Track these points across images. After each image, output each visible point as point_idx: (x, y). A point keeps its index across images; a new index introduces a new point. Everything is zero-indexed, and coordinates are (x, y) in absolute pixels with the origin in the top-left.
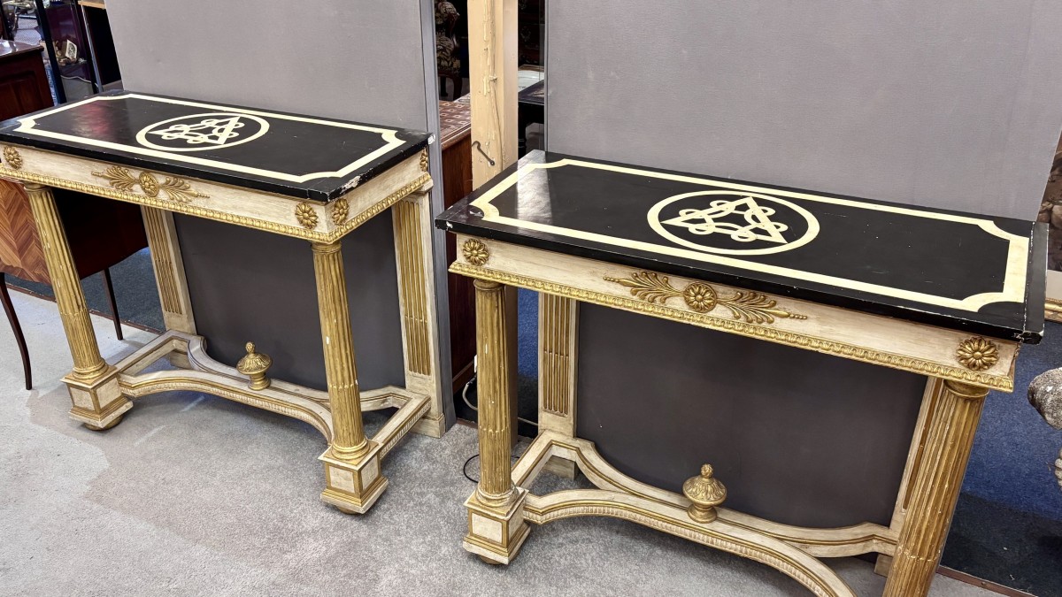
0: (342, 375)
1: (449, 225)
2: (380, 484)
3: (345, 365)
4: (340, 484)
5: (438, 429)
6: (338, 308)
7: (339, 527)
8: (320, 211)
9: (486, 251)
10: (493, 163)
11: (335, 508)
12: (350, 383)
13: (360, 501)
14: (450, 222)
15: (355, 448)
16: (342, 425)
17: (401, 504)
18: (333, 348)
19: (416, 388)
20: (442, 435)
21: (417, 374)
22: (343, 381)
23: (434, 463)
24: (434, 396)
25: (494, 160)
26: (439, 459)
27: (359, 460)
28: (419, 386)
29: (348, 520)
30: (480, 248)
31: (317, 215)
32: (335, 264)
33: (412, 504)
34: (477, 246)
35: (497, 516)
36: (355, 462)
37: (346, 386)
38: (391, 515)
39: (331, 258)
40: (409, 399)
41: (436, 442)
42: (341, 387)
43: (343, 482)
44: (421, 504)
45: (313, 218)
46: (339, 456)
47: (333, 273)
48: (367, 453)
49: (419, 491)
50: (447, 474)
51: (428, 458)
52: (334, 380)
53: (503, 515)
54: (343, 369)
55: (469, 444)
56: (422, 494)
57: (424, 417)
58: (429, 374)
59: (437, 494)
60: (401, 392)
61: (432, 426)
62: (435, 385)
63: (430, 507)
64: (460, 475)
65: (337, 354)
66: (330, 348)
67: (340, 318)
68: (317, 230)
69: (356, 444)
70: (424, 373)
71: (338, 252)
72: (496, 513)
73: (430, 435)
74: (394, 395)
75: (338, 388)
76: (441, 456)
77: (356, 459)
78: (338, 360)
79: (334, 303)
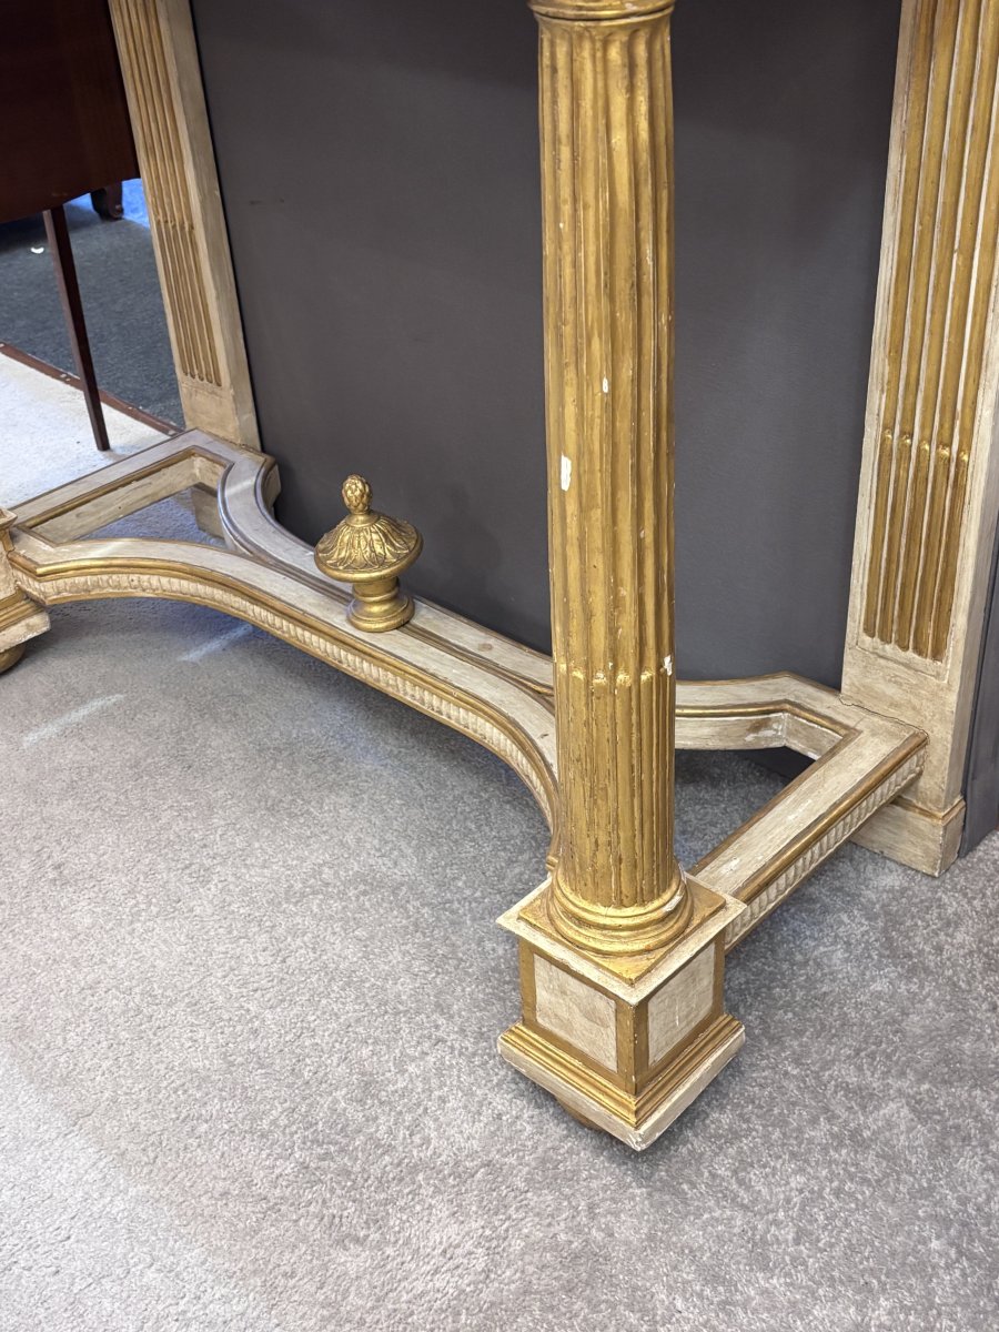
0: (612, 631)
2: (715, 1040)
3: (627, 592)
4: (568, 1026)
5: (935, 848)
6: (625, 320)
7: (549, 1173)
12: (640, 668)
13: (632, 1102)
15: (632, 914)
16: (591, 823)
17: (782, 1122)
18: (584, 510)
19: (879, 697)
20: (946, 869)
21: (890, 649)
22: (614, 653)
23: (913, 971)
24: (944, 735)
26: (931, 961)
27: (644, 963)
28: (891, 691)
29: (580, 1155)
32: (631, 89)
33: (820, 1133)
36: (629, 968)
37: (624, 677)
38: (743, 1164)
40: (849, 734)
41: (922, 889)
42: (600, 679)
43: (580, 1022)
44: (858, 1141)
46: (571, 931)
47: (619, 138)
48: (680, 937)
49: (853, 1080)
50: (959, 1029)
51: (892, 952)
52: (576, 643)
54: (615, 603)
56: (864, 1098)
57: (897, 800)
58: (937, 654)
59: (921, 1110)
60: (823, 702)
61: (916, 832)
63: (890, 1157)
65: (597, 539)
66: (572, 508)
67: (627, 372)
69: (640, 899)
70: (919, 650)
71: (634, 31)
73: (904, 859)
74: (797, 707)
75: (588, 682)
76: (939, 949)
77: (633, 954)
78: (598, 562)
79: (612, 298)
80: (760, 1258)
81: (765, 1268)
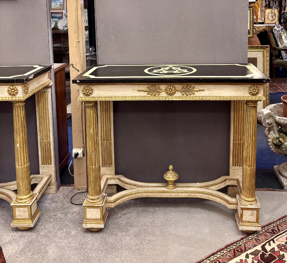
0: (24, 160)
1: (78, 81)
2: (38, 213)
3: (25, 156)
4: (21, 216)
5: (55, 189)
6: (23, 130)
7: (21, 237)
8: (20, 88)
9: (92, 90)
10: (78, 71)
11: (17, 229)
12: (27, 164)
13: (31, 221)
14: (78, 80)
15: (28, 196)
16: (22, 185)
17: (47, 221)
18: (20, 148)
19: (45, 172)
20: (57, 192)
21: (45, 166)
22: (24, 163)
23: (56, 203)
24: (53, 174)
25: (79, 69)
26: (58, 201)
27: (30, 201)
28: (46, 171)
29: (25, 233)
30: (89, 89)
31: (18, 89)
32: (23, 111)
33: (52, 220)
34: (88, 88)
35: (98, 205)
36: (29, 202)
37: (25, 166)
38: (44, 226)
39: (21, 108)
40: (42, 178)
41: (55, 195)
42: (23, 167)
43: (23, 214)
44: (56, 219)
45: (16, 91)
47: (22, 115)
48: (33, 198)
49: (54, 214)
50: (64, 205)
51: (53, 202)
52: (20, 164)
53: (101, 204)
54: (24, 157)
55: (70, 192)
56: (56, 215)
57: (49, 185)
58: (51, 164)
59: (61, 213)
60: (38, 176)
61: (52, 188)
62: (53, 169)
63: (61, 219)
64: (70, 204)
65: (22, 151)
66: (19, 149)
67: (24, 134)
68: (17, 96)
70: (49, 164)
71: (23, 106)
72: (98, 204)
73: (51, 193)
74: (35, 178)
75: (21, 168)
76: (59, 199)
77: (29, 201)
78: (22, 154)
79: (22, 128)
80: (50, 232)
81: (51, 232)
